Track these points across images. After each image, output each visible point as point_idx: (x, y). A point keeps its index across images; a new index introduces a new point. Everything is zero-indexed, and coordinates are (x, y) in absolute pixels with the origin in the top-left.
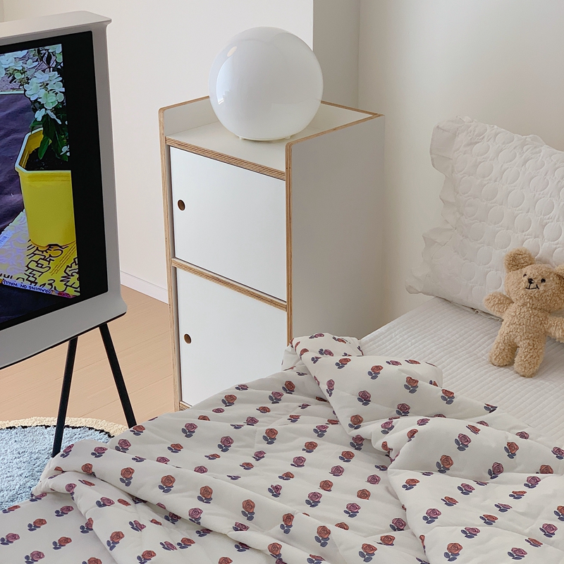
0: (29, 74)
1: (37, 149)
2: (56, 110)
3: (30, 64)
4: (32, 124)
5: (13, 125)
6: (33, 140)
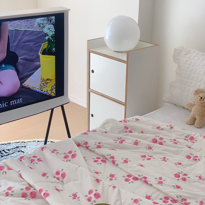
4: (44, 41)
5: (39, 40)
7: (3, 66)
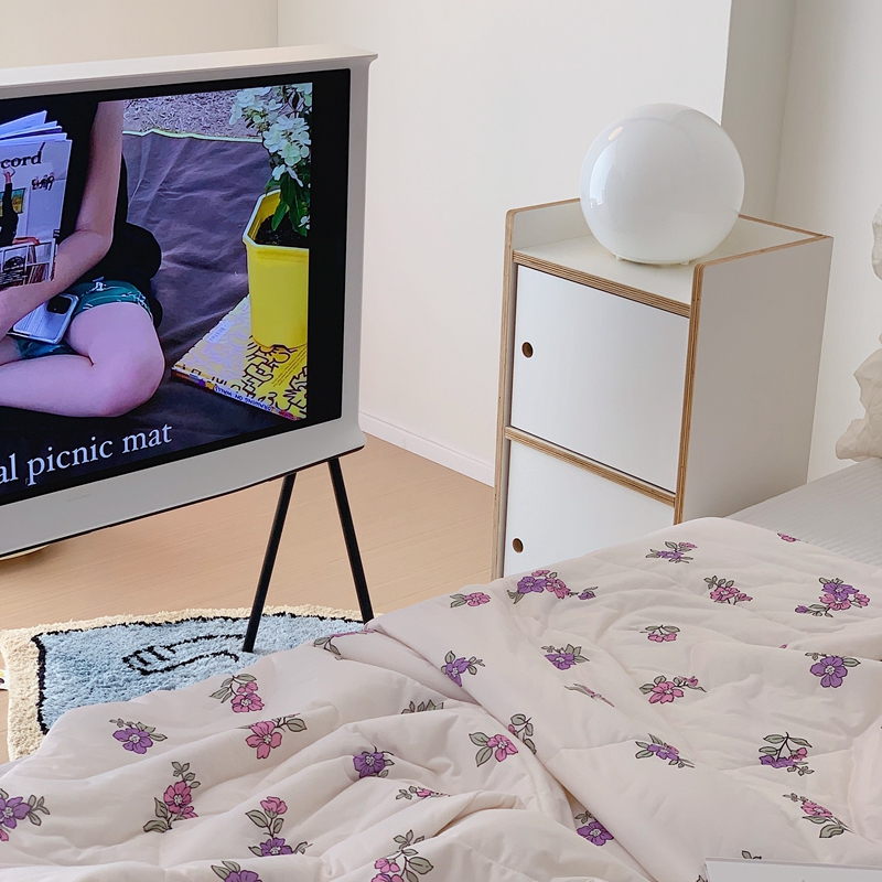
0: (270, 118)
1: (271, 217)
2: (298, 168)
3: (273, 105)
5: (246, 182)
6: (268, 204)
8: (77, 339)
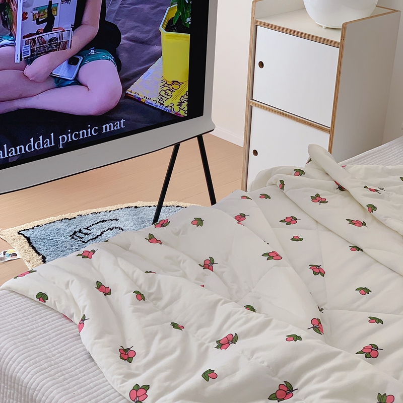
4: (171, 2)
6: (171, 12)
7: (92, 52)
8: (82, 78)
